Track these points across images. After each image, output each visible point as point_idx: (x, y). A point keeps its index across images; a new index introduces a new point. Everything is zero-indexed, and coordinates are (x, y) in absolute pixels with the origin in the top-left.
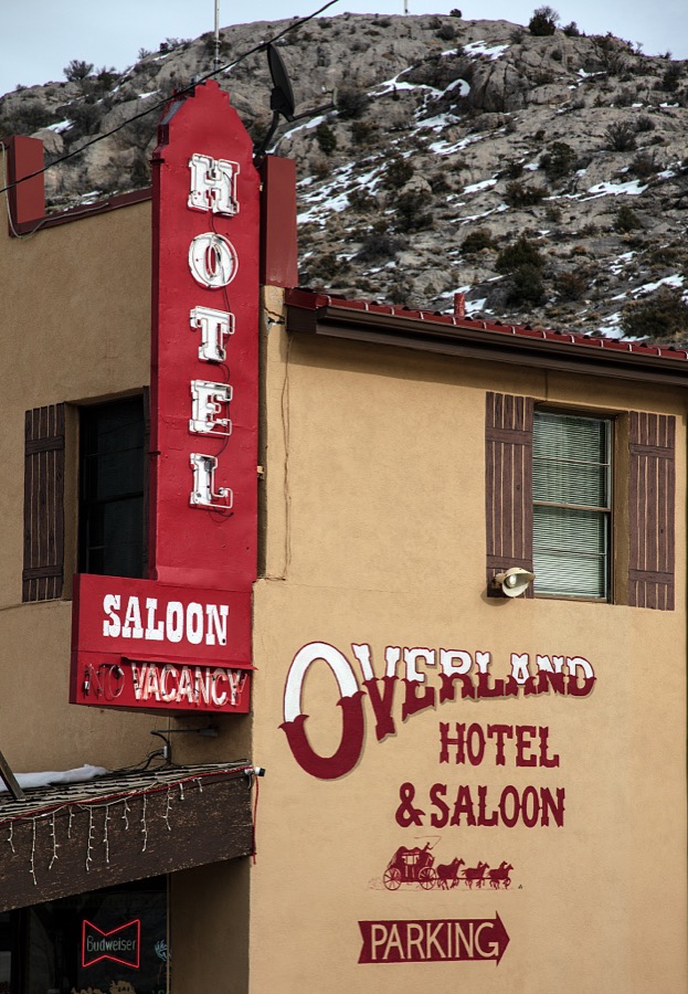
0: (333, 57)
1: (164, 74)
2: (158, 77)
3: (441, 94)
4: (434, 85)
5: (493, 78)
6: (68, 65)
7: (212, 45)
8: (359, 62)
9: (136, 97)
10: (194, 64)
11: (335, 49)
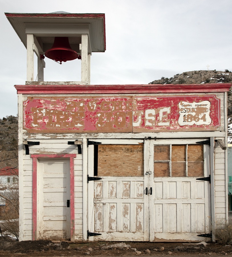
0: (202, 75)
1: (179, 78)
2: (178, 78)
3: (219, 80)
4: (218, 78)
5: (229, 77)
6: (162, 77)
7: (185, 74)
8: (206, 76)
9: (175, 81)
10: (183, 76)
11: (203, 74)
